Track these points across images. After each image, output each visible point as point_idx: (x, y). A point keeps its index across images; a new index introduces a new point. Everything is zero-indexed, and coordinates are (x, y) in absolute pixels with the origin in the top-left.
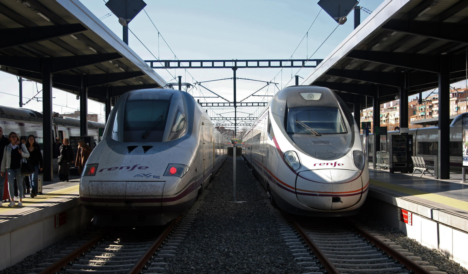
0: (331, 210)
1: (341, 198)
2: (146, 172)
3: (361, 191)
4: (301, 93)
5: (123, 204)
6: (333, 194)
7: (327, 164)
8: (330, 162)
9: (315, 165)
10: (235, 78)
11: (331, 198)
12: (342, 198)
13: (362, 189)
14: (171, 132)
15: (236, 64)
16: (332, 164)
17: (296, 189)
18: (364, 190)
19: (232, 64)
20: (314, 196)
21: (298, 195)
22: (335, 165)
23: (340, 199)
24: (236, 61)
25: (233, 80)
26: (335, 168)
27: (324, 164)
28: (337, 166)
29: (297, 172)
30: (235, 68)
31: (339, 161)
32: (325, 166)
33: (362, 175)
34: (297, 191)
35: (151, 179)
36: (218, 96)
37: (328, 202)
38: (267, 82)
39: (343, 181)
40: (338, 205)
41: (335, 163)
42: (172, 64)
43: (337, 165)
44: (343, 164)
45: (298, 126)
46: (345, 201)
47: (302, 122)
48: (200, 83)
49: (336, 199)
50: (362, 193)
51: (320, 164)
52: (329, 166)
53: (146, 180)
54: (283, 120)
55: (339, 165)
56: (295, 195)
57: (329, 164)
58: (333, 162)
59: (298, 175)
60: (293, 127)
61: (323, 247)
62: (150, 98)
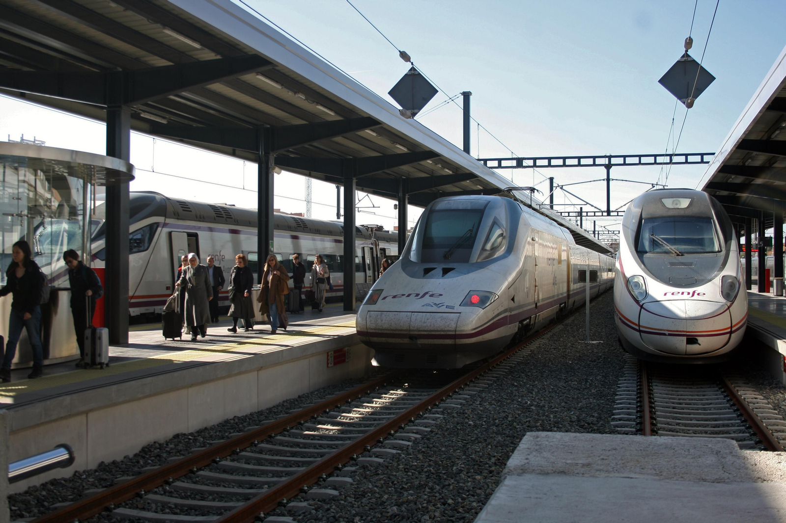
0: (686, 355)
1: (698, 338)
2: (437, 300)
3: (729, 330)
4: (663, 198)
5: (406, 341)
6: (688, 334)
7: (683, 293)
8: (686, 290)
9: (665, 294)
10: (608, 180)
11: (685, 338)
12: (700, 339)
13: (731, 327)
14: (483, 249)
15: (610, 161)
16: (689, 293)
17: (639, 326)
18: (733, 329)
19: (605, 161)
20: (661, 336)
21: (642, 333)
22: (693, 295)
23: (697, 340)
24: (610, 157)
25: (605, 182)
26: (693, 298)
27: (679, 293)
28: (696, 296)
29: (641, 304)
30: (608, 167)
31: (699, 289)
32: (680, 296)
33: (730, 309)
34: (641, 329)
35: (443, 309)
36: (586, 203)
37: (680, 344)
38: (653, 184)
39: (701, 316)
40: (694, 348)
41: (694, 292)
42: (525, 163)
43: (696, 294)
44: (704, 294)
45: (654, 243)
46: (705, 344)
47: (659, 238)
48: (562, 186)
49: (692, 340)
50: (731, 333)
51: (673, 294)
52: (685, 296)
53: (436, 311)
54: (634, 234)
55: (698, 294)
56: (638, 333)
57: (686, 294)
58: (691, 290)
59: (642, 307)
60: (647, 244)
61: (665, 404)
62: (461, 207)
